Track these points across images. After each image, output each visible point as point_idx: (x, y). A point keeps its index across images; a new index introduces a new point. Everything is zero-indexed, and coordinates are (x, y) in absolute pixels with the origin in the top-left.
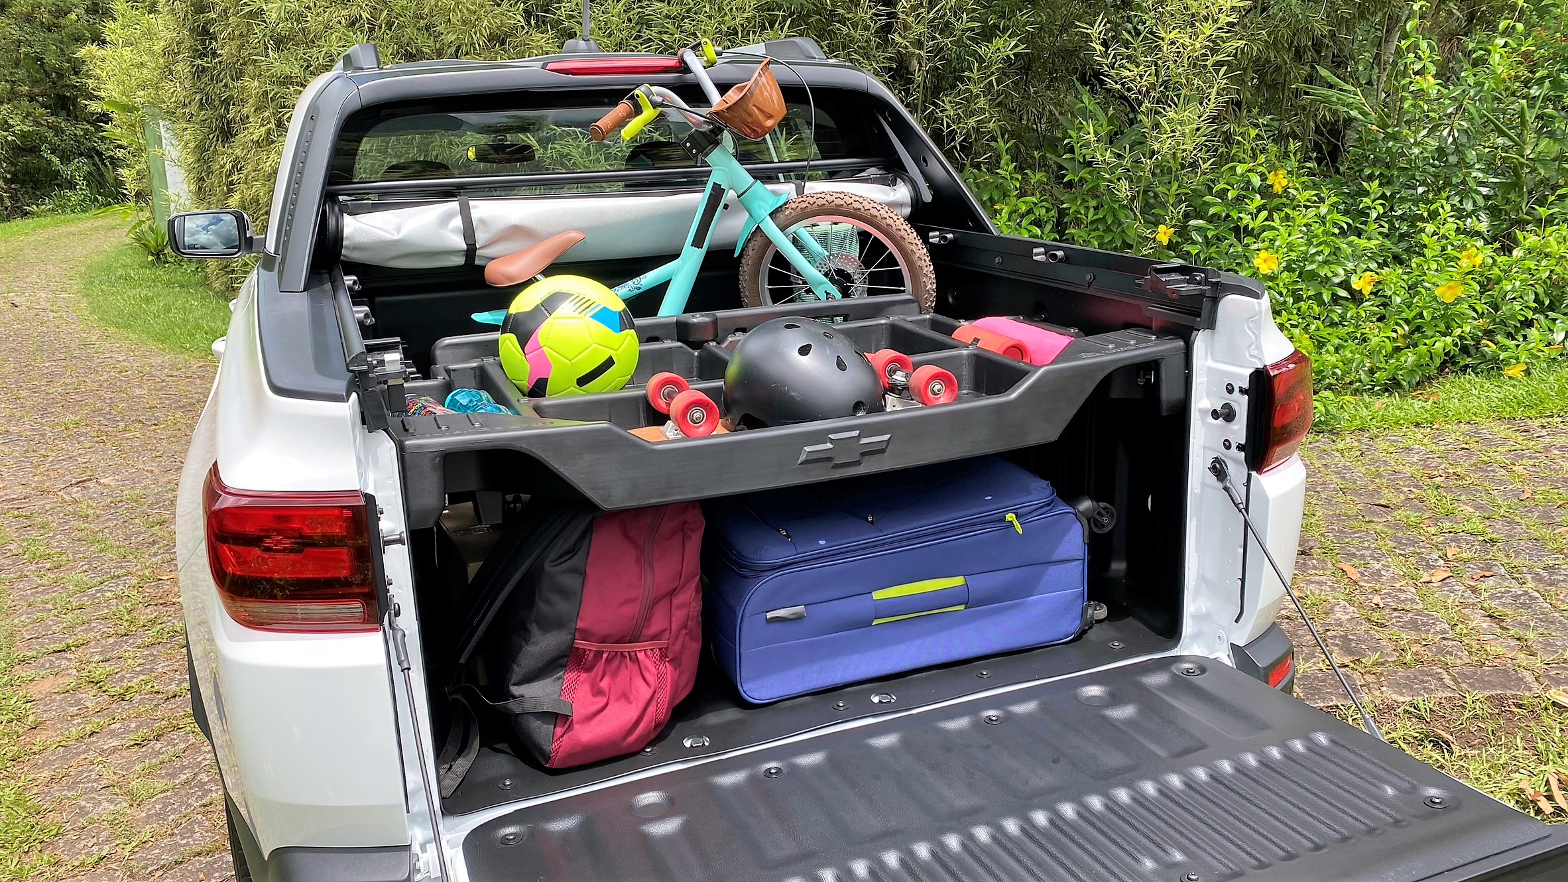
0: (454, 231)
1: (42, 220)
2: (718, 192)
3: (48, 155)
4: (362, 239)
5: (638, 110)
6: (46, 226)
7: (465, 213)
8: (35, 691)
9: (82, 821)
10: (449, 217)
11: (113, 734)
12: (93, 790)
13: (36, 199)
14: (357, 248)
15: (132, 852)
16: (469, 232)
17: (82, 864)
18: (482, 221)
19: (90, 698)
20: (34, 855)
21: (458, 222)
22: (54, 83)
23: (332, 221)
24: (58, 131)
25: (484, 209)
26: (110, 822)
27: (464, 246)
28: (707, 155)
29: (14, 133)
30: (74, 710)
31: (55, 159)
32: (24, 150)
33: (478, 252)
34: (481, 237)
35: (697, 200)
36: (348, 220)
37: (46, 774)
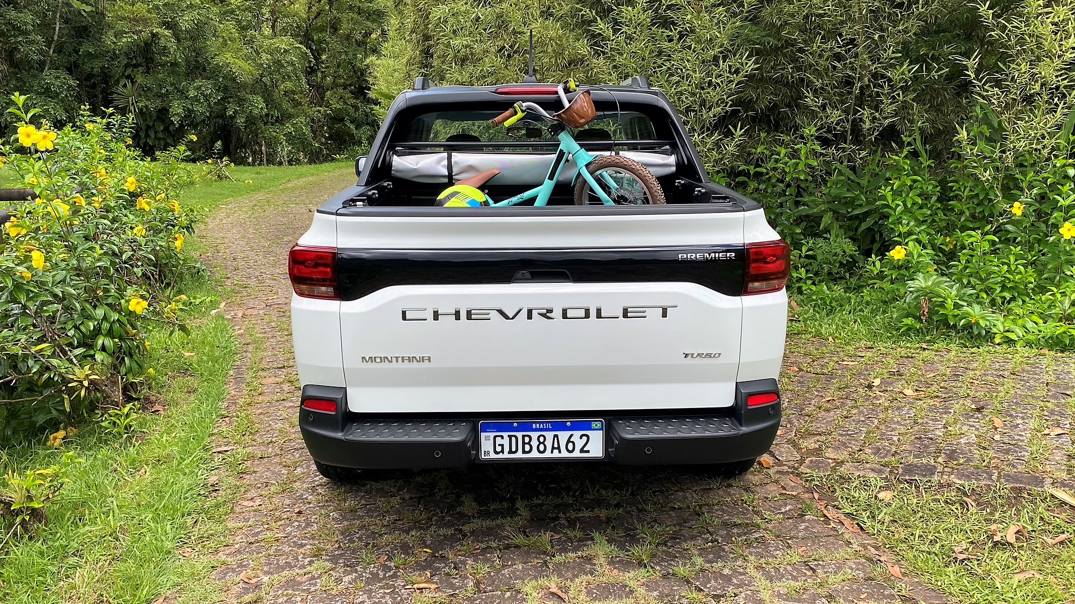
0: (443, 166)
1: (340, 164)
2: (562, 154)
3: (348, 124)
4: (400, 167)
5: (516, 113)
6: (341, 168)
7: (449, 158)
8: (264, 381)
9: (269, 428)
10: (441, 160)
11: (291, 401)
12: (277, 419)
13: (340, 151)
14: (397, 171)
15: (284, 442)
16: (450, 167)
17: (264, 442)
18: (456, 162)
19: (286, 387)
20: (246, 437)
21: (445, 162)
22: (359, 78)
23: (388, 158)
24: (356, 108)
25: (457, 157)
26: (280, 431)
27: (447, 174)
28: (558, 135)
29: (331, 110)
30: (279, 390)
31: (352, 127)
32: (337, 120)
33: (454, 177)
34: (455, 170)
35: (554, 157)
36: (395, 158)
37: (260, 411)
